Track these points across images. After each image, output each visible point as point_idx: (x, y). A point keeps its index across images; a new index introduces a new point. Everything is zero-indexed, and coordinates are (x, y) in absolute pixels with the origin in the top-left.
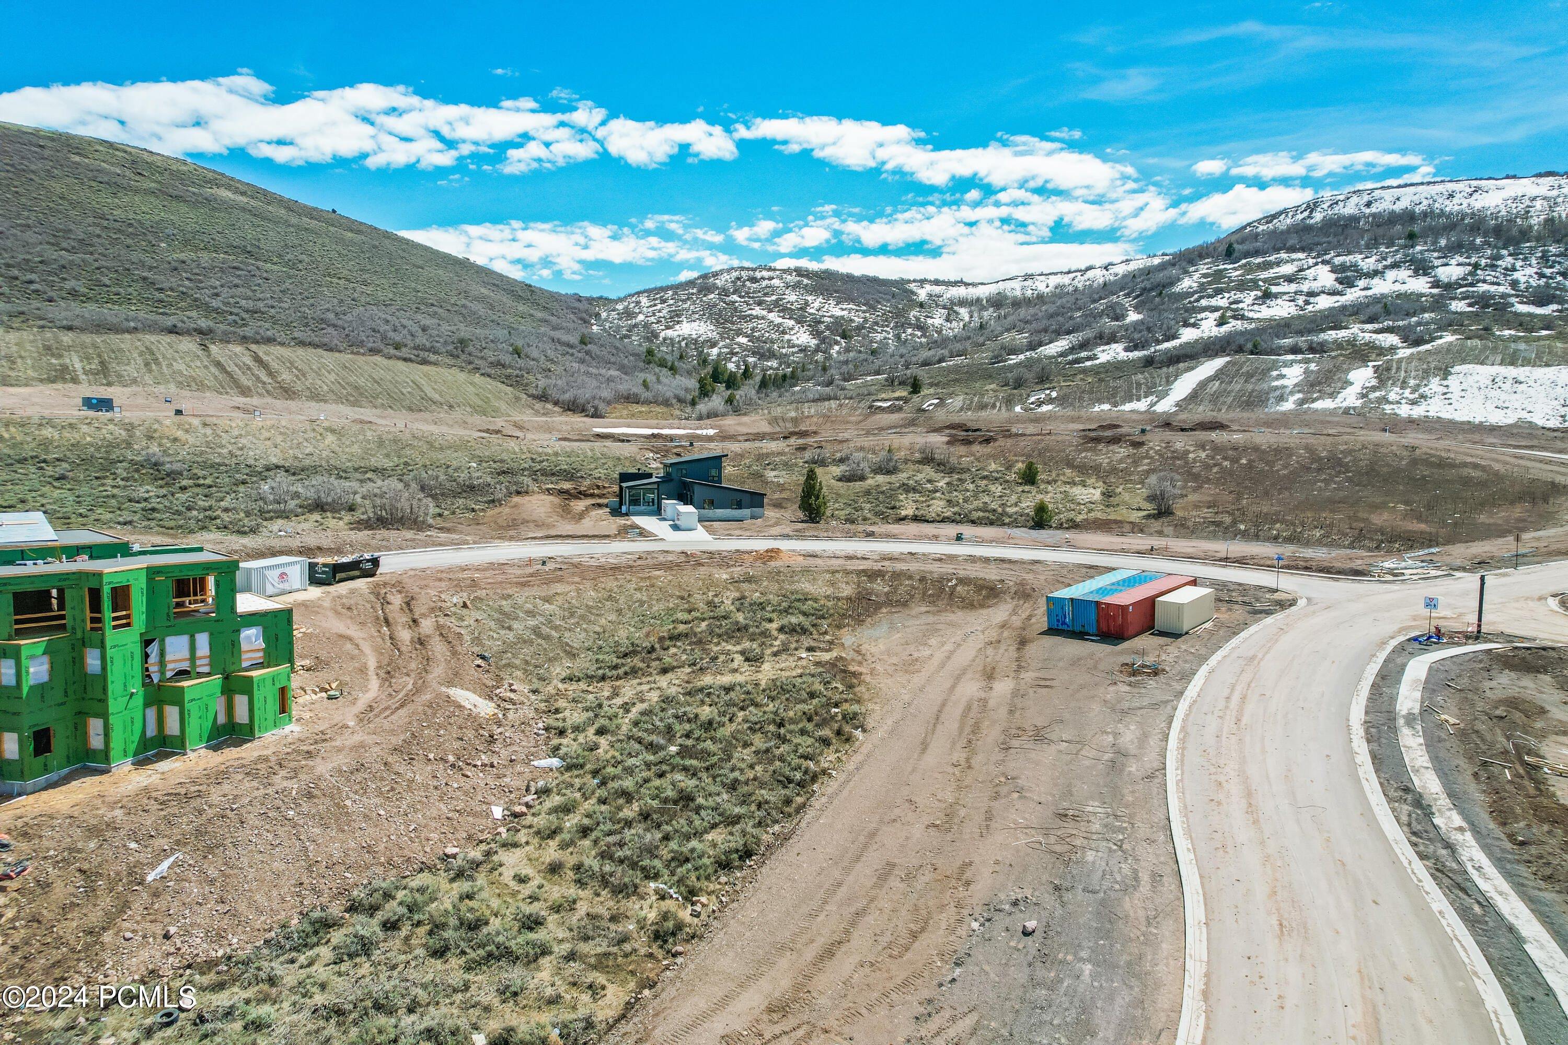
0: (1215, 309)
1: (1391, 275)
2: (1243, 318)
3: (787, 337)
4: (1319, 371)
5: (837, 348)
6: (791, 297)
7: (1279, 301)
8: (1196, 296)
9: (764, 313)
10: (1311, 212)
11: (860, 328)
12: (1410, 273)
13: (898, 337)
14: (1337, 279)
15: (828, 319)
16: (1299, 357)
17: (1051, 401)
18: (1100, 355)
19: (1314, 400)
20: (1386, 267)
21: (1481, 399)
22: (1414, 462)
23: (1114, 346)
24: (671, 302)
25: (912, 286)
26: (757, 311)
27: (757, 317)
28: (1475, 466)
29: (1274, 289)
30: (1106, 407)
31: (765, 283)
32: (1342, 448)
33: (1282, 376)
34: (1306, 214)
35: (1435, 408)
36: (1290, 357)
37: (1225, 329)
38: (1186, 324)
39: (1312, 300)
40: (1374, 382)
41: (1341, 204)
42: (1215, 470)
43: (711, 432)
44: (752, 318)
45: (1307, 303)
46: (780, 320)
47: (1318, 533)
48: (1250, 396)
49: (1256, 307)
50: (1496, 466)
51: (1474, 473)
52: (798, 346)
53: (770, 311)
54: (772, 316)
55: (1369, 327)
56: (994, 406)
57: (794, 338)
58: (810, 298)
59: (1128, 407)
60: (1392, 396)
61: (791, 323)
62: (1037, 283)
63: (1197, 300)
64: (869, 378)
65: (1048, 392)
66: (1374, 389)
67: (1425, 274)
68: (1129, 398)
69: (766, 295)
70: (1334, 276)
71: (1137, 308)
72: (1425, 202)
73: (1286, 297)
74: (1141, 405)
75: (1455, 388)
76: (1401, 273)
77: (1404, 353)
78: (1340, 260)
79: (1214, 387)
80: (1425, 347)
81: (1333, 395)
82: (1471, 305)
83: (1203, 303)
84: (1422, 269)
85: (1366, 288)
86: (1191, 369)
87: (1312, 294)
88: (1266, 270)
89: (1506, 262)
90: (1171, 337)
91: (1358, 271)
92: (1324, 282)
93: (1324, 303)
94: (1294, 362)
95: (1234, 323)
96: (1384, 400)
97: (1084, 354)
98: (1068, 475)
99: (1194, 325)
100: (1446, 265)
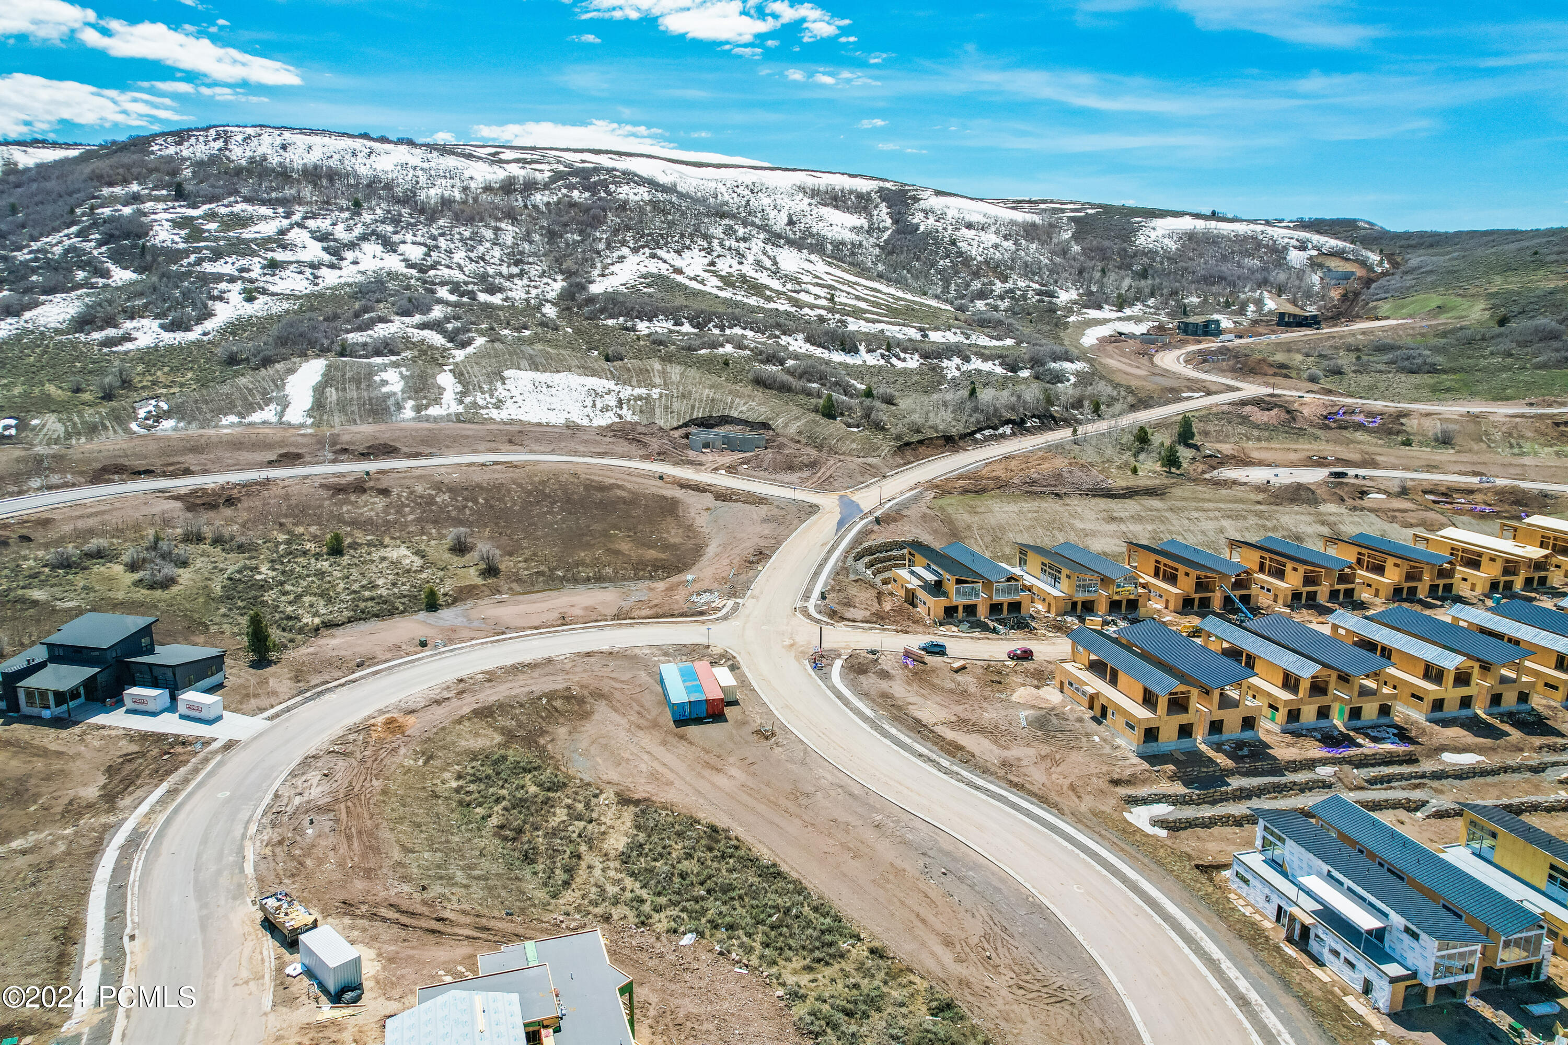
0: (231, 279)
1: (365, 246)
2: (264, 292)
4: (412, 377)
7: (288, 272)
8: (193, 258)
10: (226, 142)
12: (380, 247)
14: (324, 249)
16: (386, 360)
17: (167, 415)
18: (135, 334)
19: (427, 407)
20: (359, 239)
21: (535, 403)
22: (587, 488)
23: (145, 321)
28: (619, 487)
29: (277, 257)
30: (233, 419)
33: (384, 383)
34: (220, 144)
35: (511, 411)
36: (378, 360)
37: (257, 304)
38: (212, 298)
39: (317, 273)
40: (459, 388)
41: (255, 140)
42: (467, 512)
45: (315, 276)
49: (268, 278)
50: (628, 486)
51: (624, 494)
55: (406, 319)
56: (105, 427)
59: (257, 418)
60: (481, 402)
63: (199, 262)
65: (153, 402)
66: (464, 394)
67: (395, 251)
68: (251, 408)
70: (319, 245)
71: (117, 260)
72: (336, 157)
73: (292, 268)
74: (268, 414)
75: (515, 392)
76: (372, 248)
77: (460, 355)
78: (311, 223)
79: (332, 394)
80: (470, 350)
81: (437, 401)
82: (452, 292)
83: (208, 267)
84: (389, 246)
85: (355, 263)
86: (291, 371)
87: (312, 266)
88: (244, 226)
89: (442, 243)
90: (208, 314)
91: (335, 240)
92: (314, 251)
93: (330, 278)
94: (385, 365)
95: (262, 299)
96: (475, 404)
97: (111, 332)
98: (361, 537)
99: (221, 299)
100: (404, 242)
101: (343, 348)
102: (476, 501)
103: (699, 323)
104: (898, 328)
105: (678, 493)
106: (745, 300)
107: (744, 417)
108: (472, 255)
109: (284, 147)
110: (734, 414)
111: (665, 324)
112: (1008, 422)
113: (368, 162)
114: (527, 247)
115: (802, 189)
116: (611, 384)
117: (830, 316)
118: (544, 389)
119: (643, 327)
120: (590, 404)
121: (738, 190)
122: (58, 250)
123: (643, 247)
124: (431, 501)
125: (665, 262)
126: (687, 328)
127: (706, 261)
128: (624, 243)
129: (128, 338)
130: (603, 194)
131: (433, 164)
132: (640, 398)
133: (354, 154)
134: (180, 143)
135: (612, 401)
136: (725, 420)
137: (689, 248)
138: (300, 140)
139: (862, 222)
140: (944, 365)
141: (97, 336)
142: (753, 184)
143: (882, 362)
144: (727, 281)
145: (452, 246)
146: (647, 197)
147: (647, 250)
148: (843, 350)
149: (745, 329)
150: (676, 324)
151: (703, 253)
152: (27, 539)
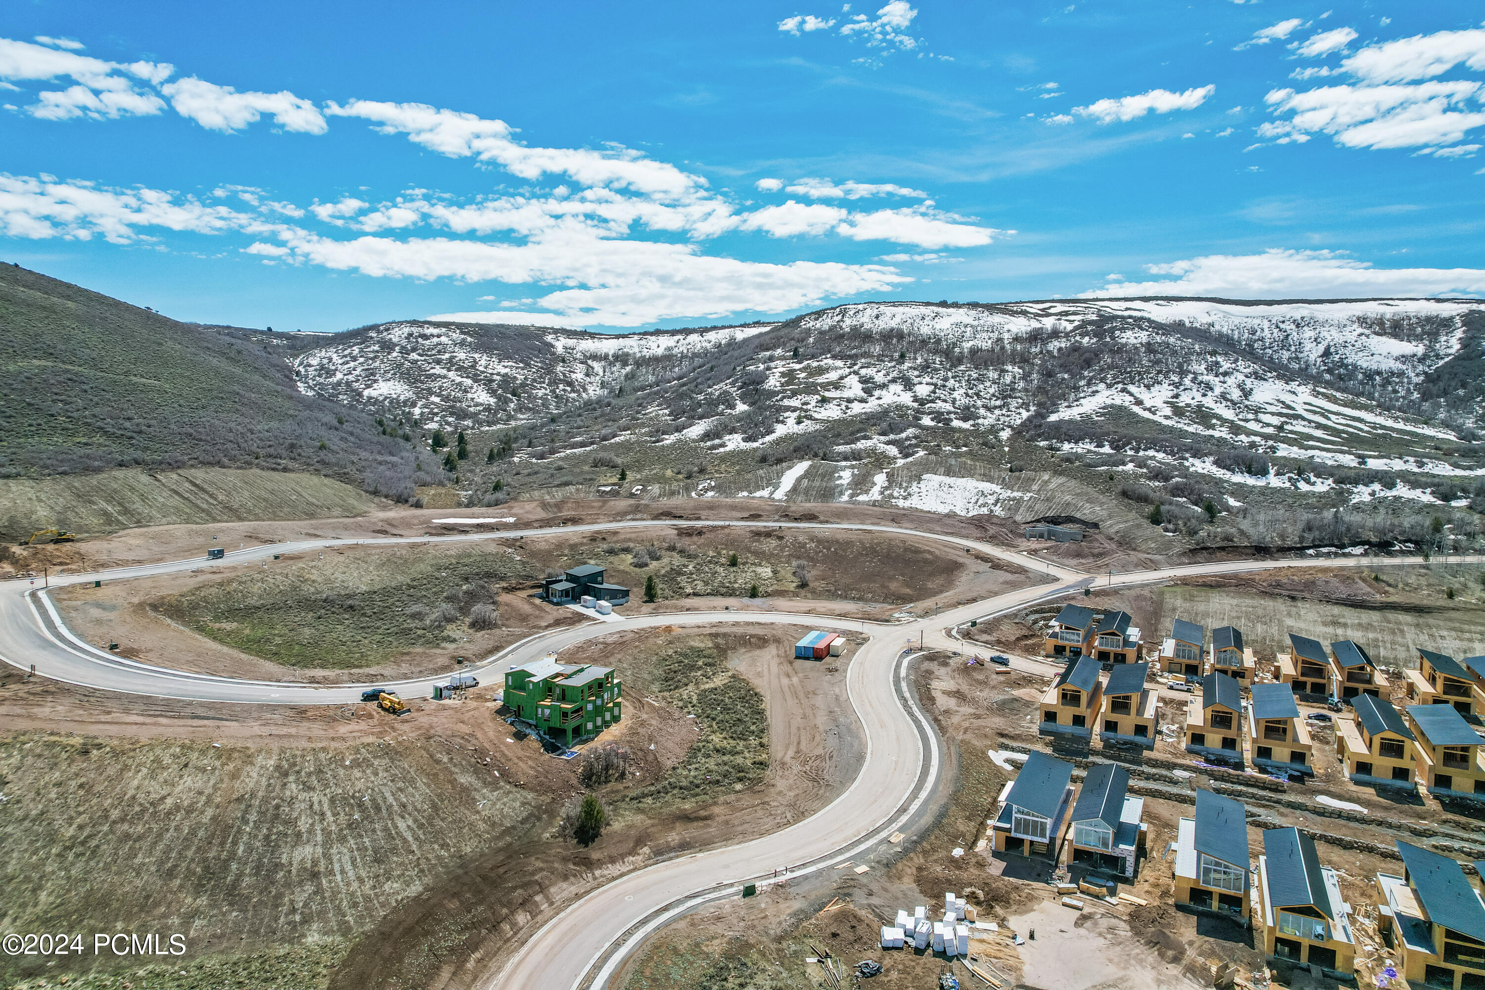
0: (794, 410)
1: (894, 388)
2: (810, 418)
3: (470, 396)
4: (859, 475)
5: (512, 405)
6: (461, 355)
7: (831, 405)
8: (780, 396)
9: (444, 372)
10: (843, 317)
11: (523, 385)
12: (902, 387)
13: (553, 391)
14: (863, 389)
15: (498, 378)
16: (849, 463)
17: (712, 488)
18: (728, 443)
19: (858, 495)
20: (890, 382)
21: (934, 498)
22: (906, 550)
23: (736, 436)
24: (362, 360)
25: (549, 338)
26: (438, 370)
27: (440, 376)
28: (929, 552)
29: (827, 394)
30: (745, 494)
31: (435, 340)
33: (840, 477)
34: (840, 317)
35: (913, 502)
36: (844, 464)
37: (802, 426)
38: (778, 422)
39: (850, 405)
40: (886, 484)
42: (820, 555)
43: (512, 520)
44: (436, 377)
45: (847, 408)
46: (459, 379)
48: (825, 491)
49: (818, 409)
50: (937, 552)
51: (929, 556)
52: (482, 405)
53: (449, 370)
54: (452, 374)
55: (882, 438)
56: (679, 493)
57: (475, 396)
58: (476, 356)
59: (758, 494)
60: (896, 494)
61: (469, 382)
62: (650, 343)
63: (781, 400)
64: (568, 452)
65: (710, 481)
66: (886, 488)
67: (910, 390)
68: (758, 488)
69: (439, 352)
70: (860, 386)
71: (743, 399)
73: (835, 402)
74: (765, 493)
75: (923, 490)
76: (897, 388)
77: (900, 462)
78: (863, 372)
79: (805, 482)
80: (910, 459)
81: (867, 492)
82: (932, 420)
83: (786, 402)
84: (908, 385)
85: (879, 398)
86: (790, 468)
87: (849, 401)
88: (821, 375)
89: (951, 383)
90: (770, 432)
91: (873, 383)
92: (856, 390)
93: (857, 408)
94: (846, 467)
95: (807, 422)
96: (891, 496)
97: (717, 441)
98: (752, 559)
99: (783, 422)
100: (921, 383)
101: (825, 455)
102: (829, 549)
103: (1118, 446)
104: (1330, 455)
105: (968, 561)
106: (1186, 428)
107: (1083, 518)
108: (970, 392)
109: (877, 317)
110: (1078, 515)
111: (1088, 446)
112: (1363, 543)
113: (931, 323)
114: (1022, 384)
115: (1362, 321)
116: (997, 488)
117: (1263, 443)
118: (945, 489)
119: (1066, 447)
120: (973, 501)
121: (1281, 326)
122: (717, 393)
123: (1118, 383)
124: (803, 545)
125: (1131, 394)
126: (1107, 449)
127: (1171, 394)
128: (1102, 380)
129: (723, 445)
130: (1108, 339)
131: (982, 322)
132: (1014, 499)
133: (923, 318)
134: (817, 319)
135: (991, 500)
136: (1070, 520)
137: (1160, 383)
138: (888, 310)
139: (1420, 349)
140: (1355, 490)
141: (709, 443)
142: (1302, 318)
143: (1288, 485)
144: (1178, 412)
145: (957, 385)
146: (1145, 340)
147: (1120, 386)
148: (1249, 472)
149: (1158, 451)
150: (1097, 446)
151: (1171, 387)
152: (604, 539)
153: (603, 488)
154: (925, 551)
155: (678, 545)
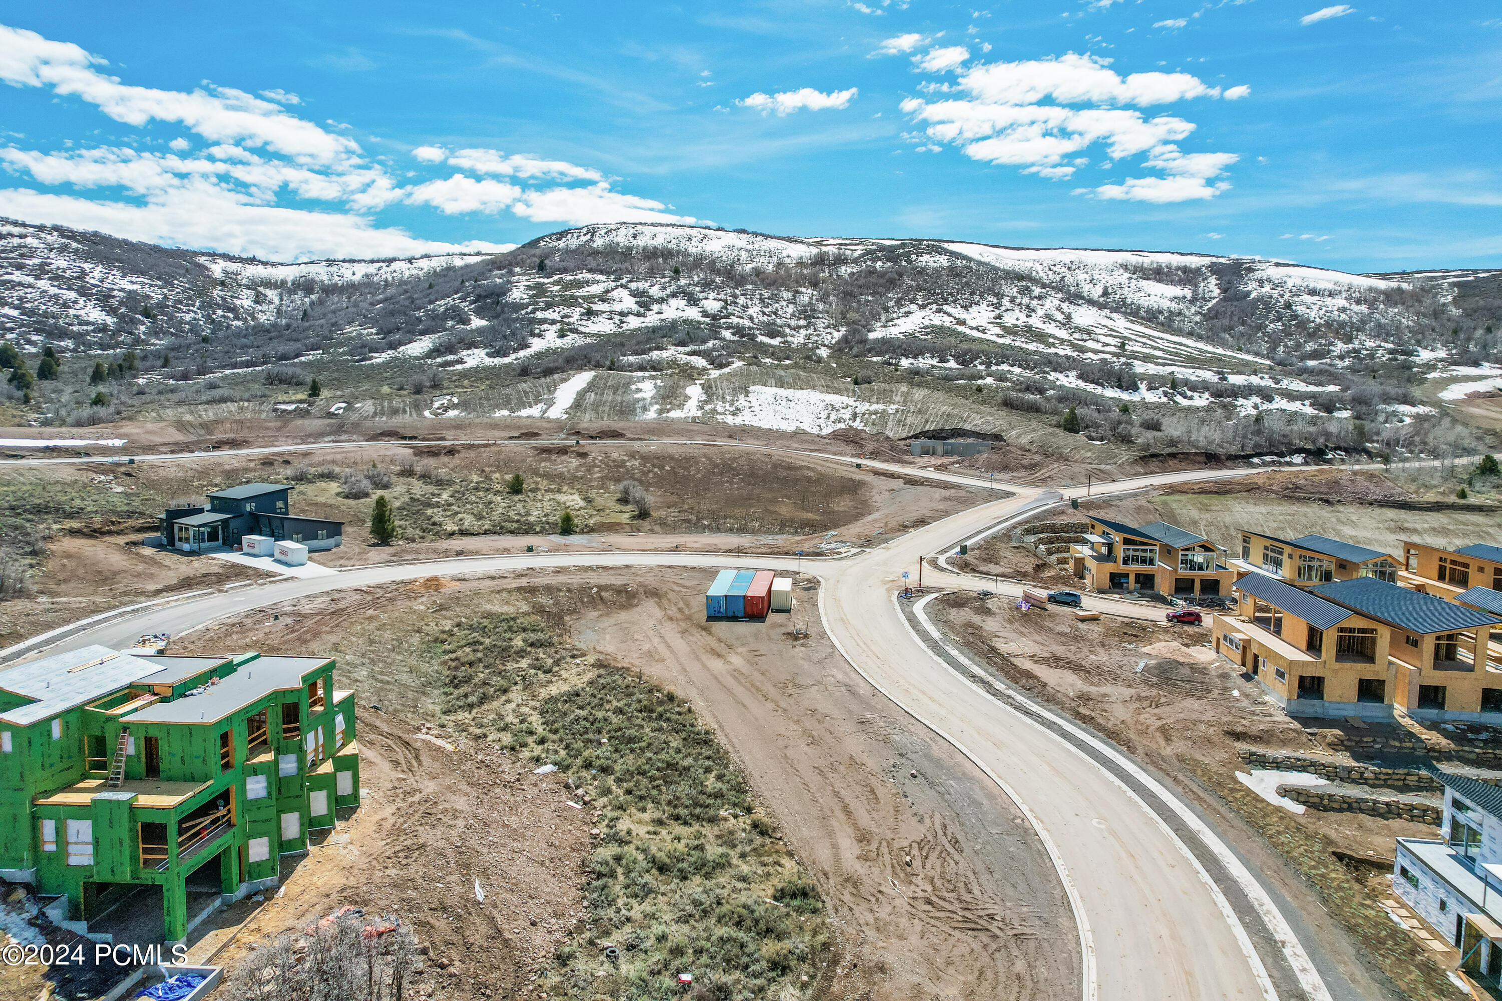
0: (553, 322)
1: (673, 302)
2: (576, 331)
3: (72, 312)
4: (665, 387)
5: (142, 328)
6: (60, 262)
7: (600, 318)
8: (531, 308)
9: (30, 279)
10: (592, 236)
11: (161, 306)
12: (685, 302)
13: (208, 317)
14: (637, 303)
15: (120, 294)
16: (647, 374)
17: (455, 406)
18: (466, 359)
19: (669, 411)
20: (668, 296)
21: (772, 413)
22: (775, 466)
23: (476, 351)
25: (202, 260)
26: (18, 276)
27: (20, 284)
28: (808, 468)
29: (595, 307)
30: (505, 413)
31: (16, 241)
32: (728, 456)
33: (639, 390)
34: (588, 237)
35: (745, 419)
36: (640, 374)
37: (566, 340)
38: (533, 335)
39: (625, 319)
40: (704, 397)
41: (614, 233)
42: (651, 475)
43: (118, 443)
44: (14, 285)
45: (622, 322)
46: (55, 291)
47: (756, 524)
48: (621, 406)
49: (583, 322)
50: (819, 468)
51: (811, 474)
52: (92, 324)
53: (38, 278)
54: (42, 284)
55: (680, 349)
56: (405, 411)
57: (82, 312)
58: (86, 266)
59: (524, 413)
60: (719, 409)
61: (72, 295)
62: (342, 270)
63: (534, 312)
64: (227, 372)
65: (448, 397)
66: (706, 402)
67: (696, 305)
68: (522, 405)
69: (22, 256)
70: (634, 300)
71: (479, 313)
72: (674, 241)
73: (604, 315)
74: (535, 411)
75: (754, 403)
76: (679, 302)
77: (715, 374)
78: (633, 285)
79: (591, 397)
80: (726, 370)
81: (680, 407)
82: (733, 334)
83: (539, 315)
84: (693, 300)
85: (660, 313)
86: (565, 380)
87: (622, 314)
88: (579, 288)
89: (741, 300)
90: (525, 346)
91: (649, 297)
92: (629, 303)
93: (634, 323)
94: (644, 378)
95: (571, 336)
96: (714, 411)
97: (450, 358)
98: (543, 484)
99: (539, 336)
100: (707, 299)
101: (613, 363)
102: (662, 468)
103: (965, 360)
104: (1191, 371)
105: (869, 478)
106: (1024, 346)
107: (977, 429)
108: (766, 310)
109: (635, 237)
110: (968, 427)
111: (930, 361)
112: (1299, 451)
113: (700, 245)
114: (821, 306)
115: (1125, 267)
116: (851, 401)
117: (1115, 359)
118: (784, 403)
119: (905, 363)
120: (823, 415)
121: (1055, 269)
122: (442, 309)
123: (931, 303)
124: (622, 464)
125: (950, 315)
126: (952, 364)
127: (993, 315)
128: (913, 301)
129: (460, 361)
130: (904, 263)
131: (756, 246)
132: (876, 413)
133: (690, 239)
134: (560, 239)
135: (847, 414)
136: (958, 433)
137: (977, 304)
138: (648, 230)
139: (1188, 293)
140: (1239, 404)
141: (439, 360)
142: (1072, 262)
143: (1164, 399)
144: (1010, 331)
145: (750, 303)
146: (945, 264)
147: (934, 307)
148: (1120, 387)
149: (1012, 366)
150: (941, 361)
151: (991, 308)
152: (287, 462)
153: (283, 407)
154: (801, 468)
155: (418, 469)
